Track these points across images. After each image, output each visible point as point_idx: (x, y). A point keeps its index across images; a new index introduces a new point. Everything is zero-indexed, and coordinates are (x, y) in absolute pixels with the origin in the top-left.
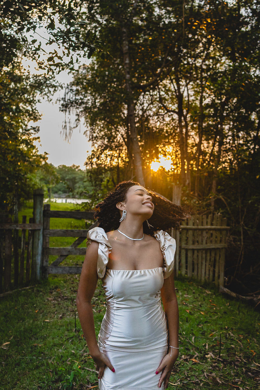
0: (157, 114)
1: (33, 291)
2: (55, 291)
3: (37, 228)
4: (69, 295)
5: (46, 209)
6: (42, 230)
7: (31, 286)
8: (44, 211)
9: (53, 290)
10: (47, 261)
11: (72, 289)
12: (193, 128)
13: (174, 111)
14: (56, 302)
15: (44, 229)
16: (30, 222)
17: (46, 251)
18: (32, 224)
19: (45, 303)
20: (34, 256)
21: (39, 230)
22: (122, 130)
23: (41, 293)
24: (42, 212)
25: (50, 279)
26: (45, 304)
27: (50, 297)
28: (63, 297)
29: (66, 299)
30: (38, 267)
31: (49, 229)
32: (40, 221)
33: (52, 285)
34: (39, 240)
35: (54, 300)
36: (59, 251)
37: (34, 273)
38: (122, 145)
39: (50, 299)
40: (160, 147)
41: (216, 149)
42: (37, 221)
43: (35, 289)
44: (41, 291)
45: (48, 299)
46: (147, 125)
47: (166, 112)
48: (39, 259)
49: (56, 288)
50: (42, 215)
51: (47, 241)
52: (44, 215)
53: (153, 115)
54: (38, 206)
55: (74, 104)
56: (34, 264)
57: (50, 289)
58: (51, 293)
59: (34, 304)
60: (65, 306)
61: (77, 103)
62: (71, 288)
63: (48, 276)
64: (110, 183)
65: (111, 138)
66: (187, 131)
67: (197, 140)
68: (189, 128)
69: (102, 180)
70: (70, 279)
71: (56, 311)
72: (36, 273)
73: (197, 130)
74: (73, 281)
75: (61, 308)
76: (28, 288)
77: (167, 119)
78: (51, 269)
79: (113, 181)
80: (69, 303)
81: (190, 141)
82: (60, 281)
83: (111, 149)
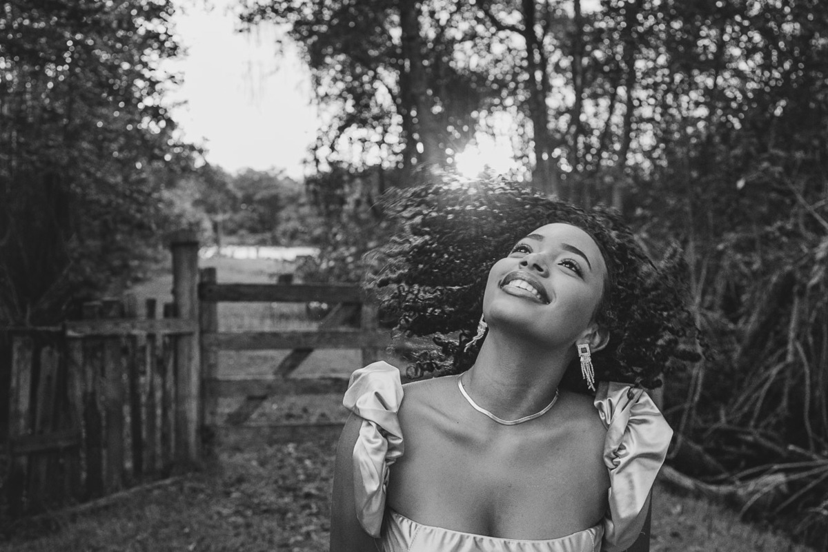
0: (472, 36)
1: (181, 489)
2: (237, 490)
3: (185, 329)
4: (272, 498)
5: (205, 279)
6: (197, 335)
7: (177, 478)
8: (202, 286)
9: (232, 485)
10: (213, 413)
11: (281, 482)
12: (558, 68)
13: (513, 28)
14: (240, 520)
15: (202, 332)
16: (166, 314)
17: (210, 388)
18: (171, 321)
19: (211, 523)
20: (180, 399)
21: (191, 334)
22: (389, 77)
23: (202, 496)
24: (196, 289)
25: (224, 457)
26: (213, 527)
27: (225, 506)
28: (259, 505)
29: (266, 511)
30: (193, 428)
31: (215, 331)
32: (191, 311)
33: (229, 474)
34: (190, 359)
35: (237, 513)
36: (243, 386)
37: (182, 443)
38: (387, 114)
39: (225, 511)
40: (480, 116)
41: (617, 119)
42: (185, 310)
43: (187, 485)
44: (202, 491)
45: (219, 513)
46: (448, 62)
47: (493, 30)
48: (192, 409)
49: (240, 480)
50: (196, 295)
51: (212, 361)
52: (202, 296)
53: (463, 40)
54: (186, 273)
55: (270, 13)
56: (182, 421)
57: (225, 484)
58: (228, 494)
59: (183, 527)
60: (264, 530)
61: (275, 11)
62: (276, 482)
63: (217, 450)
64: (362, 208)
65: (362, 98)
66: (545, 78)
67: (571, 98)
68: (550, 68)
69: (342, 201)
70: (274, 456)
71: (242, 545)
72: (187, 444)
73: (569, 75)
74: (282, 461)
75: (255, 538)
76: (168, 481)
77: (498, 49)
78: (223, 432)
79: (370, 202)
80: (274, 524)
81: (553, 102)
82: (249, 460)
83: (363, 123)
